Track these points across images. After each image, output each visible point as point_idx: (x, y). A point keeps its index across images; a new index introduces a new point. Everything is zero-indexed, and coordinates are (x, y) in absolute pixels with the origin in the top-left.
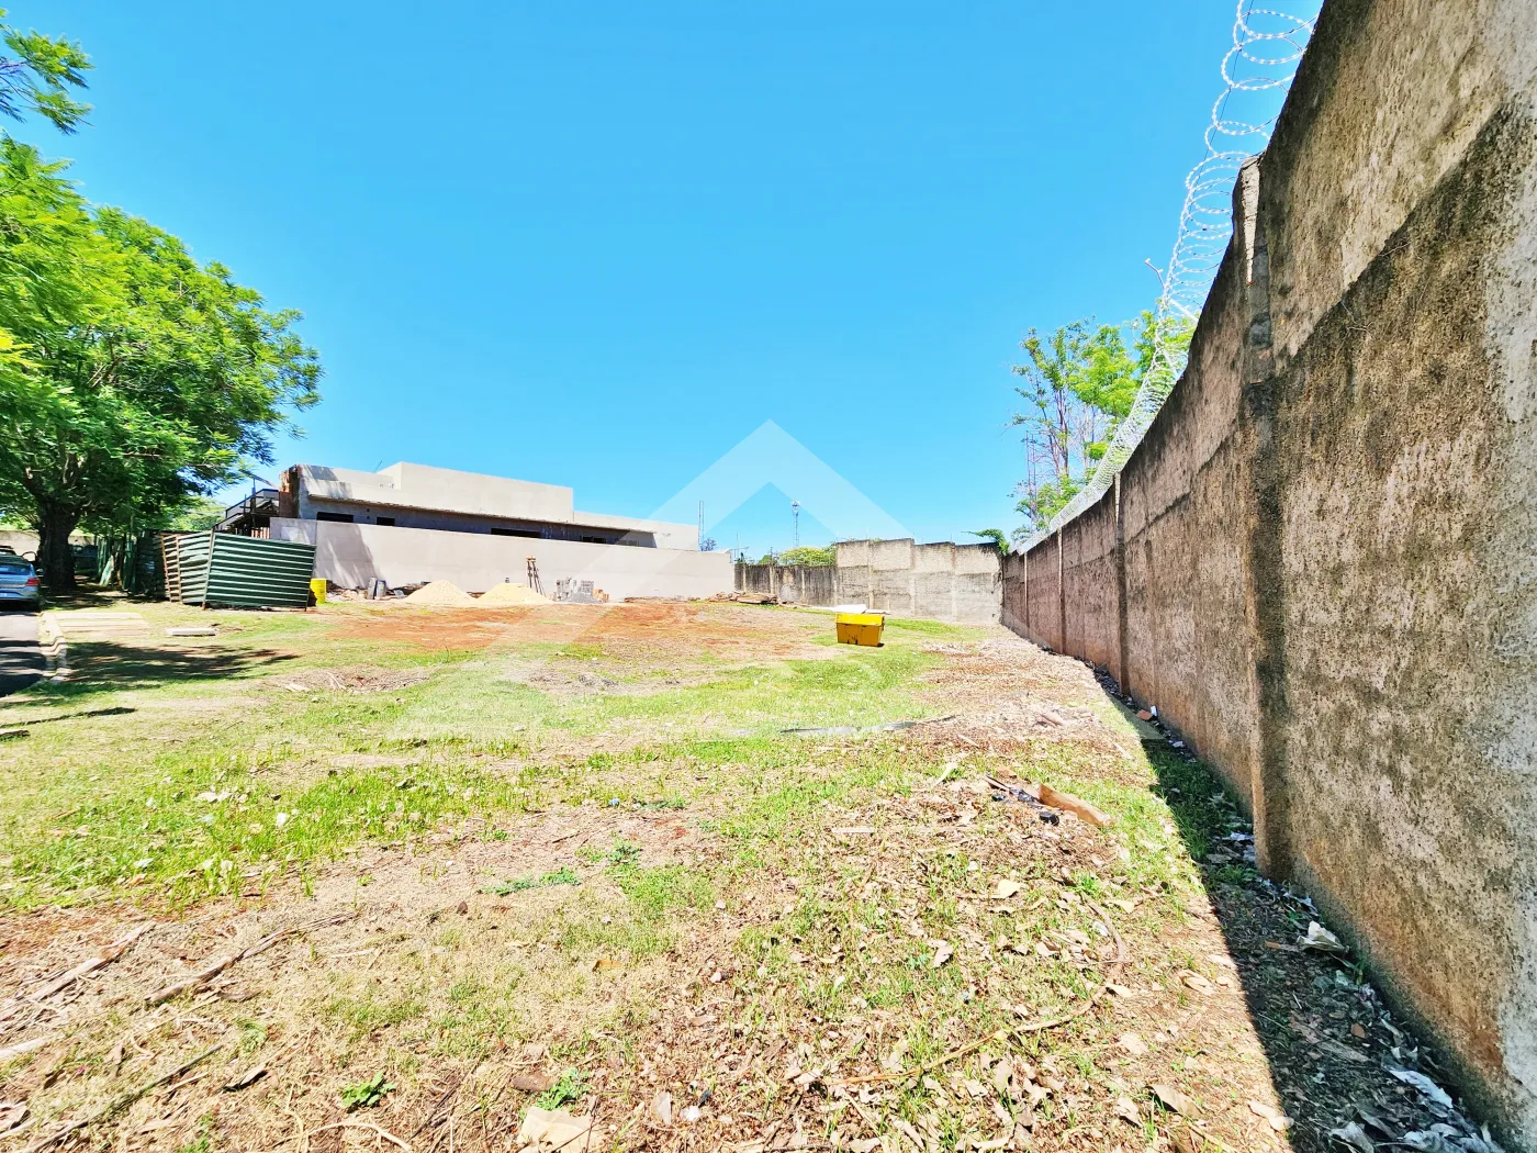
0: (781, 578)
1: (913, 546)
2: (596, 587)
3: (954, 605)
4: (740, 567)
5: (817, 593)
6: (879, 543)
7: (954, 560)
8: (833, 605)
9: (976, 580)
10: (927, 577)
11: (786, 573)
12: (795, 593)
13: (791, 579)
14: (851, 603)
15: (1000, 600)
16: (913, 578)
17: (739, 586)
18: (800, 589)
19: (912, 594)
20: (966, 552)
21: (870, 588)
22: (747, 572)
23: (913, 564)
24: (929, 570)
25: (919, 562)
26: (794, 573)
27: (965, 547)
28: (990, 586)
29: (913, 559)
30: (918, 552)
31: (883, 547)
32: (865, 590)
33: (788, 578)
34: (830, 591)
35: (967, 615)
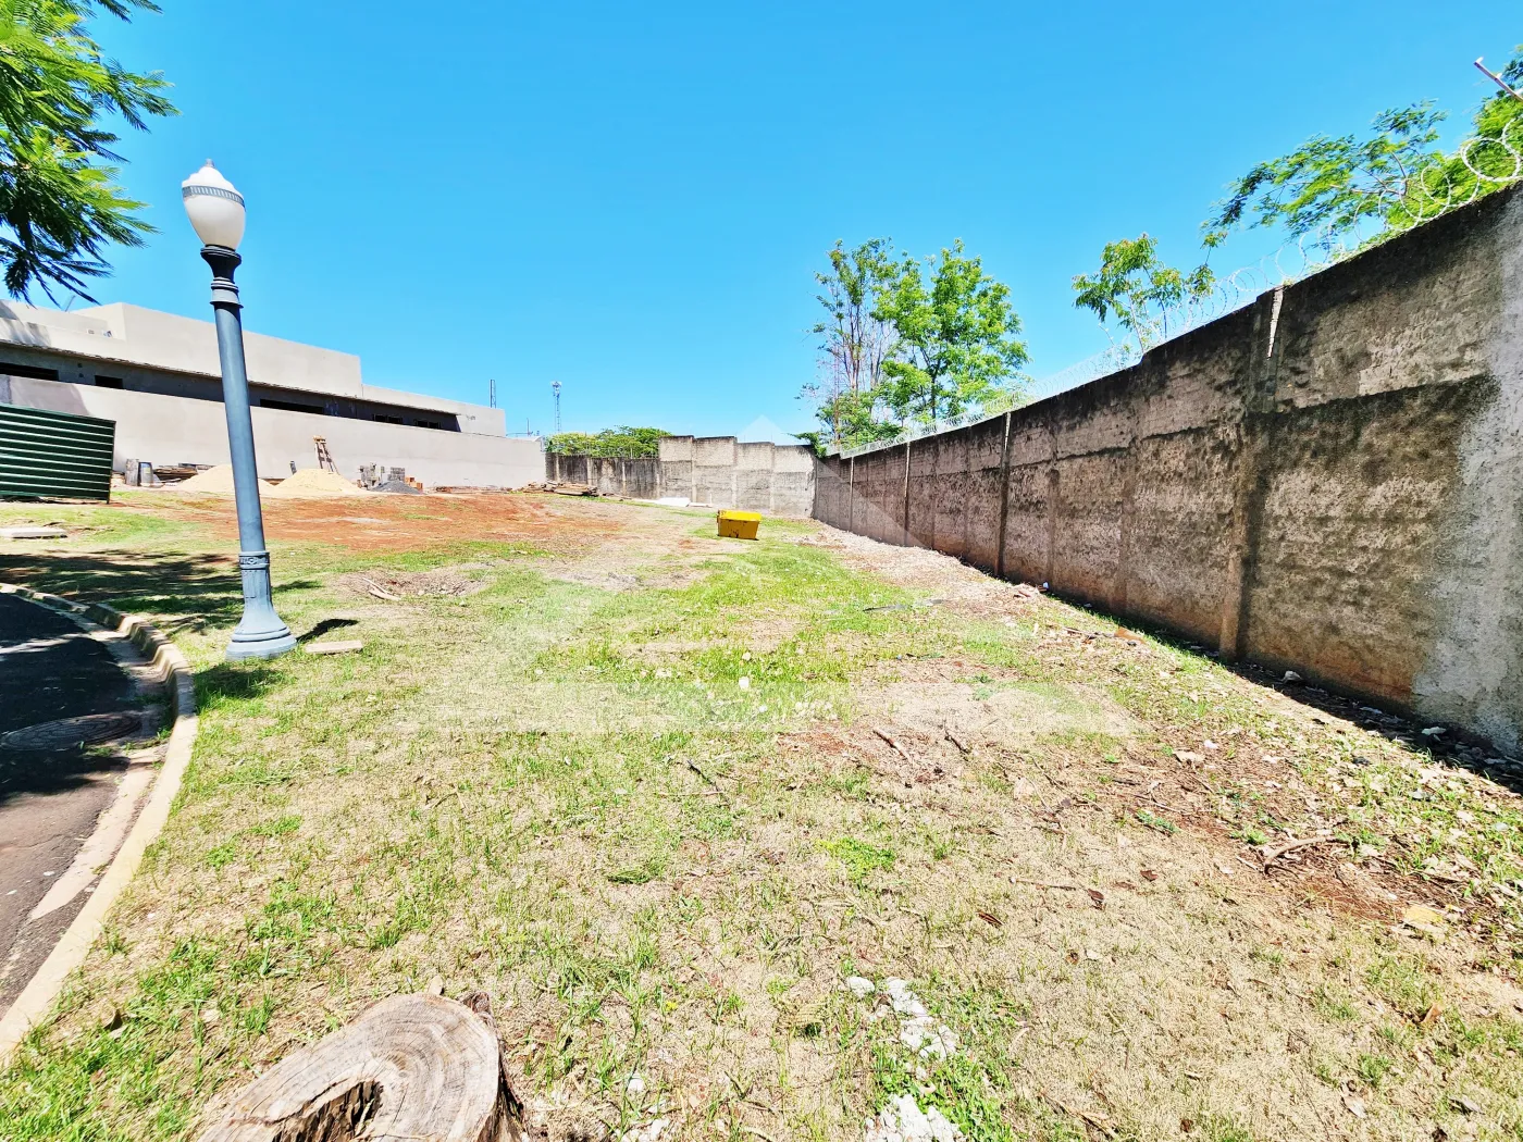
0: (599, 469)
1: (736, 444)
2: (408, 475)
3: (772, 499)
4: (551, 458)
5: (639, 486)
6: (702, 440)
7: (773, 458)
8: (655, 498)
9: (792, 478)
10: (747, 474)
11: (605, 464)
12: (615, 485)
13: (610, 470)
14: (674, 496)
15: (813, 496)
16: (735, 474)
17: (552, 475)
18: (620, 481)
19: (734, 488)
20: (785, 452)
21: (694, 483)
22: (561, 463)
23: (735, 461)
24: (751, 467)
25: (741, 459)
26: (613, 465)
27: (784, 448)
28: (805, 484)
29: (736, 455)
30: (740, 451)
31: (706, 444)
32: (688, 484)
33: (607, 470)
34: (653, 485)
35: (783, 509)
